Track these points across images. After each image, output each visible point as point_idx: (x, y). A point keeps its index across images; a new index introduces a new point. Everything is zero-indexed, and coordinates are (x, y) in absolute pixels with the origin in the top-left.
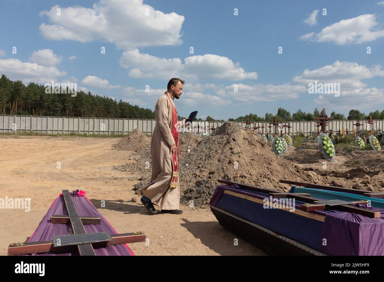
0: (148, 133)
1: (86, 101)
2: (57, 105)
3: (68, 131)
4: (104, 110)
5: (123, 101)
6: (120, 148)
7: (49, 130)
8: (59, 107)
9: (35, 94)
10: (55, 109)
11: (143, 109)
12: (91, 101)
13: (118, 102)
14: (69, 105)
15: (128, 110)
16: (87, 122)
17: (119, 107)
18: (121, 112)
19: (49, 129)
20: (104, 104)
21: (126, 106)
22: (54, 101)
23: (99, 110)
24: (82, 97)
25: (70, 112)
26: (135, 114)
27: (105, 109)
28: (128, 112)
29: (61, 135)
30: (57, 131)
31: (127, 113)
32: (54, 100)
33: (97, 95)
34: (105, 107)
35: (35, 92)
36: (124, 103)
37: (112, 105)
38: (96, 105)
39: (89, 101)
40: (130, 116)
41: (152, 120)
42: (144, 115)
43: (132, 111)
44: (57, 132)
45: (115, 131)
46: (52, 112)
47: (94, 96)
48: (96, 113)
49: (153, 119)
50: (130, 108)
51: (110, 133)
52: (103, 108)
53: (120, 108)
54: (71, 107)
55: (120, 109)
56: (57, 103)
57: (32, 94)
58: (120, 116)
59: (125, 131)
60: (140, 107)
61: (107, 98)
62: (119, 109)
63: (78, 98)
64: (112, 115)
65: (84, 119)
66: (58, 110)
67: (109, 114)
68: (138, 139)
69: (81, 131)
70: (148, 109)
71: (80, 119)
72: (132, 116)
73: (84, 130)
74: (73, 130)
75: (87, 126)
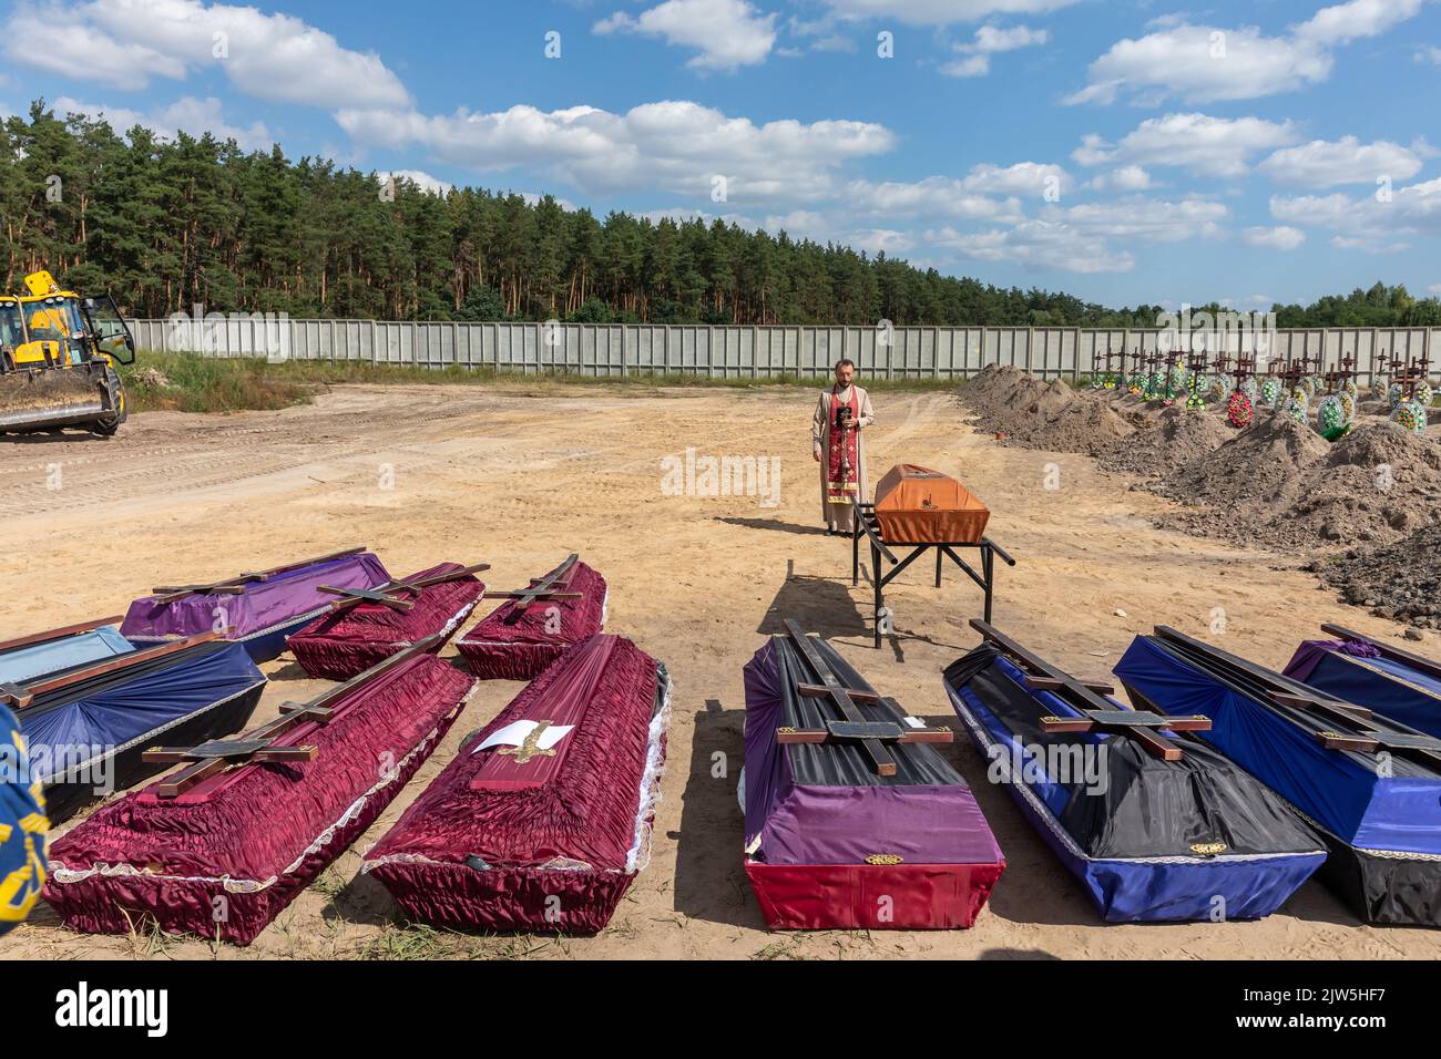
1: (774, 262)
2: (694, 280)
4: (830, 289)
5: (887, 258)
6: (1029, 440)
7: (715, 368)
9: (629, 248)
11: (952, 280)
12: (788, 262)
13: (871, 258)
14: (725, 277)
15: (906, 286)
16: (822, 340)
17: (875, 277)
18: (881, 294)
19: (714, 365)
20: (830, 268)
21: (898, 273)
22: (685, 267)
23: (815, 291)
24: (764, 251)
26: (929, 298)
27: (833, 285)
30: (738, 369)
31: (900, 296)
33: (806, 240)
34: (833, 280)
35: (628, 241)
36: (891, 262)
37: (855, 272)
38: (802, 274)
39: (783, 263)
42: (957, 302)
43: (919, 288)
47: (799, 243)
48: (804, 301)
50: (911, 279)
52: (827, 283)
53: (879, 280)
54: (731, 283)
55: (880, 285)
56: (692, 274)
57: (620, 249)
58: (878, 307)
59: (940, 367)
60: (944, 274)
61: (839, 248)
62: (877, 283)
63: (752, 255)
64: (853, 307)
65: (811, 332)
66: (697, 296)
67: (845, 301)
69: (804, 369)
70: (970, 280)
71: (803, 333)
73: (814, 364)
74: (781, 366)
75: (821, 352)
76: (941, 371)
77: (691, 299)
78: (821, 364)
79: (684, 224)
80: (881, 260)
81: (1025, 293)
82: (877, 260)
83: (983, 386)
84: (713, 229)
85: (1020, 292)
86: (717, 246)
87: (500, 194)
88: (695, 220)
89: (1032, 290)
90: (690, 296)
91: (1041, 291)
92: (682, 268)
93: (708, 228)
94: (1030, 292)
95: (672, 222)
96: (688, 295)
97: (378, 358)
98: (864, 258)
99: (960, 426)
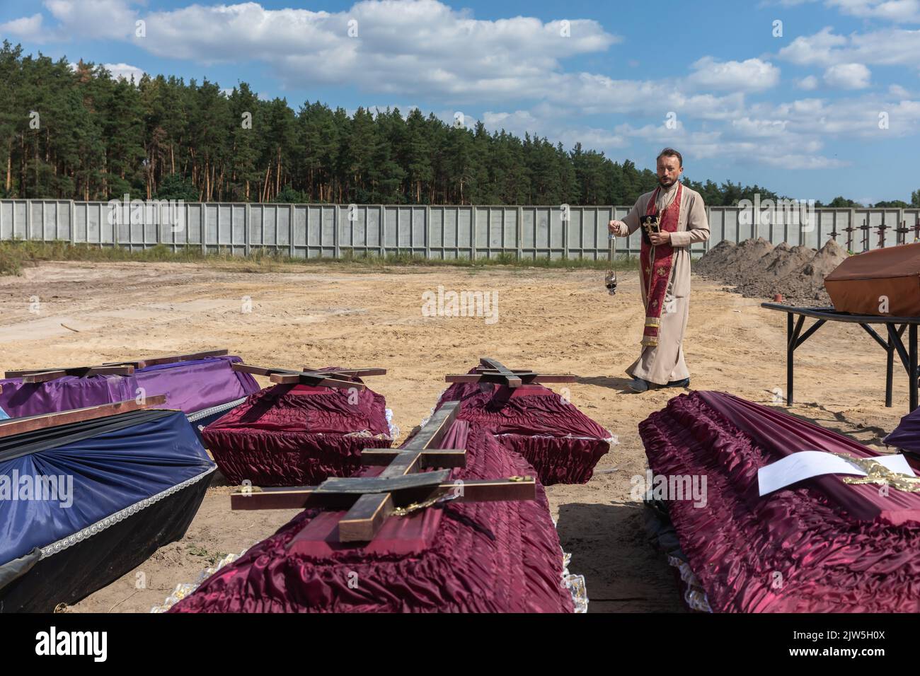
1: (471, 153)
2: (391, 170)
4: (528, 180)
5: (584, 149)
7: (432, 249)
8: (396, 176)
9: (325, 138)
10: (386, 181)
12: (487, 153)
14: (423, 167)
15: (603, 178)
17: (573, 169)
18: (579, 185)
19: (430, 246)
20: (528, 159)
21: (596, 165)
22: (382, 157)
23: (513, 182)
24: (461, 141)
26: (627, 190)
27: (531, 176)
28: (601, 184)
31: (598, 188)
32: (382, 155)
33: (503, 131)
34: (530, 171)
35: (324, 131)
36: (588, 154)
37: (552, 163)
38: (502, 166)
39: (482, 154)
40: (609, 197)
43: (617, 180)
44: (454, 253)
46: (377, 194)
47: (497, 134)
50: (609, 171)
52: (525, 174)
53: (577, 172)
54: (429, 175)
55: (577, 177)
56: (389, 164)
57: (316, 138)
58: (576, 199)
61: (536, 139)
62: (574, 175)
63: (449, 145)
69: (524, 251)
71: (523, 213)
72: (615, 197)
73: (535, 245)
74: (500, 247)
75: (542, 233)
77: (388, 188)
78: (542, 244)
79: (380, 115)
80: (578, 152)
81: (719, 186)
82: (574, 152)
83: (726, 260)
84: (410, 120)
85: (715, 186)
86: (415, 136)
87: (193, 82)
88: (392, 111)
89: (727, 184)
90: (387, 186)
91: (736, 185)
92: (379, 158)
93: (405, 119)
94: (724, 186)
95: (368, 113)
96: (385, 184)
97: (76, 240)
98: (561, 150)
99: (722, 293)
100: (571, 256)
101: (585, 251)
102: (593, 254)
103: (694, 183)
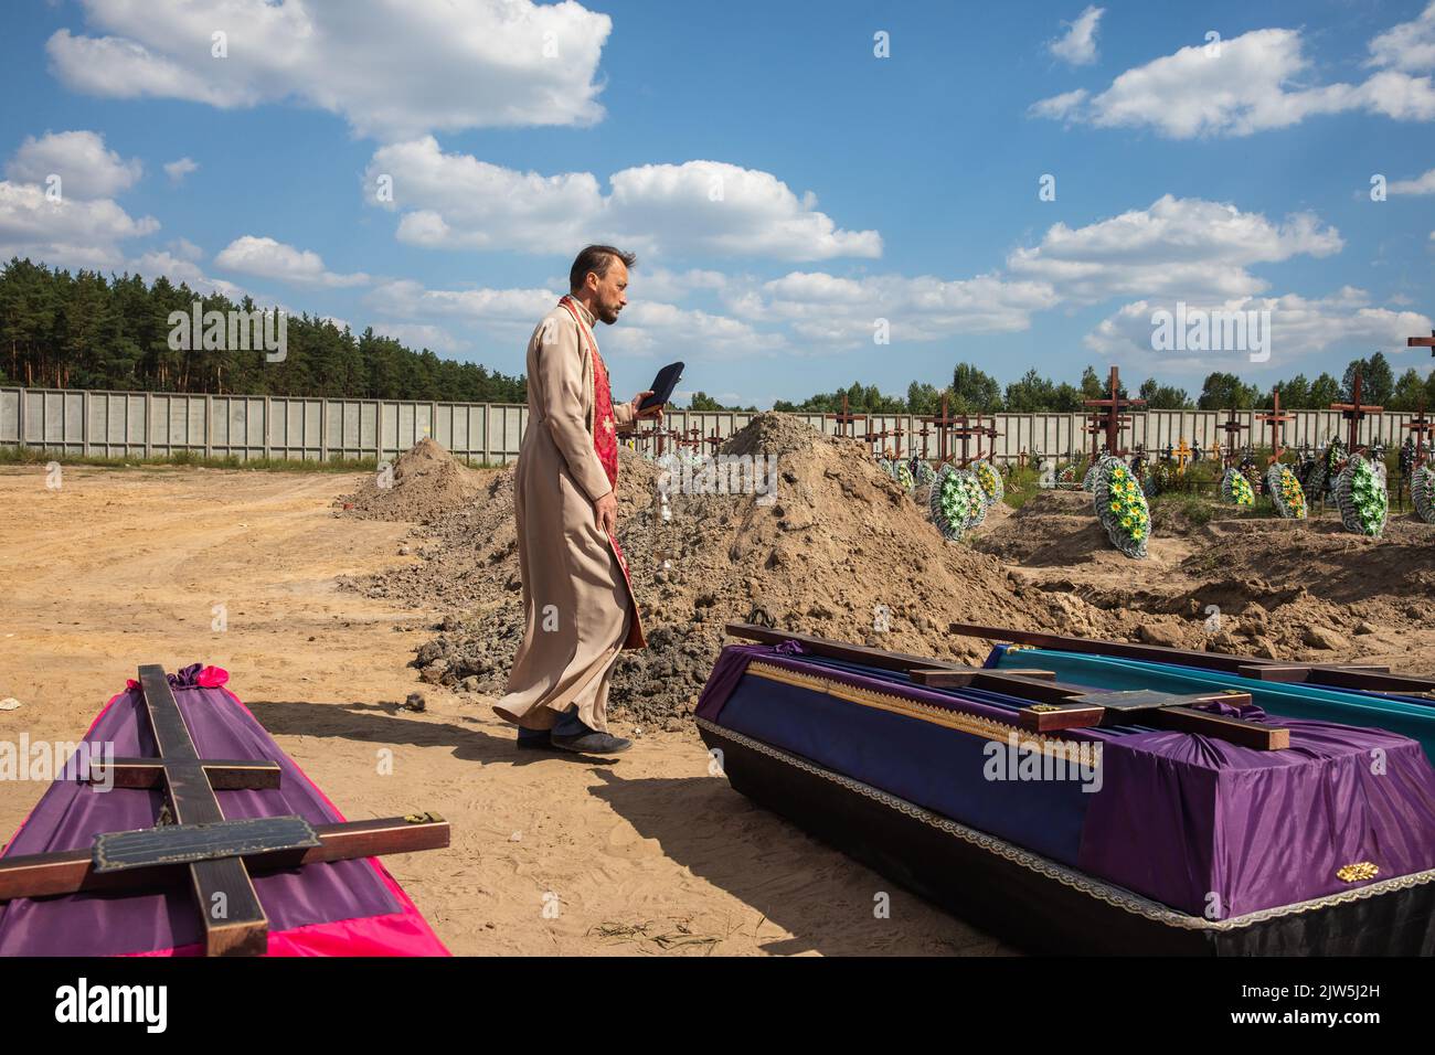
0: (471, 456)
2: (122, 348)
3: (167, 447)
4: (304, 367)
5: (376, 335)
6: (366, 509)
7: (92, 444)
8: (130, 356)
9: (33, 305)
10: (116, 361)
11: (451, 365)
13: (357, 336)
15: (397, 367)
16: (238, 413)
17: (360, 356)
18: (368, 376)
20: (306, 343)
21: (388, 353)
22: (111, 333)
23: (286, 368)
25: (174, 375)
26: (423, 383)
27: (308, 362)
28: (393, 375)
29: (137, 464)
30: (125, 446)
31: (390, 379)
32: (110, 330)
34: (307, 356)
35: (33, 296)
36: (380, 340)
37: (335, 349)
40: (403, 390)
41: (488, 405)
42: (455, 388)
43: (412, 371)
44: (123, 449)
45: (346, 446)
46: (103, 376)
48: (272, 379)
49: (489, 402)
50: (403, 360)
51: (327, 456)
52: (301, 360)
53: (365, 360)
55: (366, 366)
56: (120, 341)
57: (22, 305)
58: (364, 391)
59: (384, 447)
60: (442, 358)
61: (317, 321)
62: (362, 363)
64: (334, 388)
65: (226, 402)
66: (128, 368)
67: (324, 381)
68: (434, 476)
69: (214, 448)
70: (474, 366)
71: (212, 403)
72: (409, 389)
73: (228, 443)
74: (184, 443)
76: (385, 451)
77: (119, 370)
78: (237, 440)
79: (117, 282)
80: (369, 337)
82: (364, 337)
84: (154, 289)
86: (159, 309)
88: (131, 277)
90: (117, 367)
92: (108, 333)
93: (149, 288)
95: (100, 278)
96: (115, 366)
98: (348, 334)
100: (274, 456)
101: (291, 449)
102: (301, 452)
103: (505, 377)
